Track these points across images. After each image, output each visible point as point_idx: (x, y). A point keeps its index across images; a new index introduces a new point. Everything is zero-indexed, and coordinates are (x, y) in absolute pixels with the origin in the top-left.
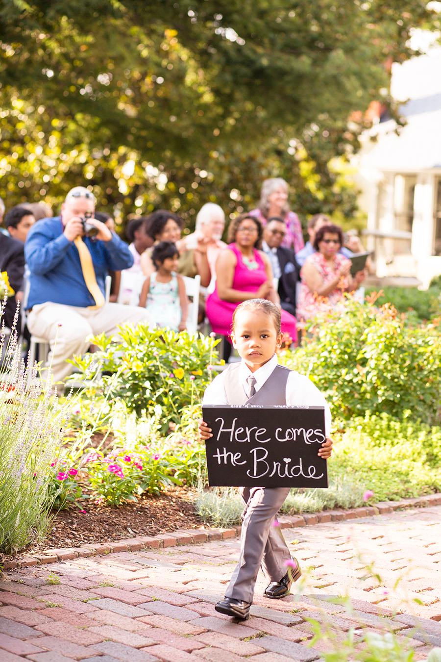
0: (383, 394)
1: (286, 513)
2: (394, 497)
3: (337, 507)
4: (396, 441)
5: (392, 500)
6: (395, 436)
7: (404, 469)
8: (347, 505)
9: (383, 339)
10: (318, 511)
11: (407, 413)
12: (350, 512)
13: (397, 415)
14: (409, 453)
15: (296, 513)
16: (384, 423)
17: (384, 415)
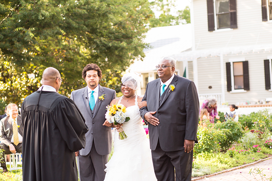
0: (204, 147)
1: (196, 177)
2: (217, 171)
3: (207, 174)
4: (210, 158)
5: (216, 172)
6: (210, 157)
7: (216, 165)
8: (209, 174)
9: (204, 132)
10: (203, 176)
11: (211, 151)
12: (210, 175)
13: (209, 152)
14: (215, 161)
15: (199, 176)
16: (207, 154)
17: (206, 152)
